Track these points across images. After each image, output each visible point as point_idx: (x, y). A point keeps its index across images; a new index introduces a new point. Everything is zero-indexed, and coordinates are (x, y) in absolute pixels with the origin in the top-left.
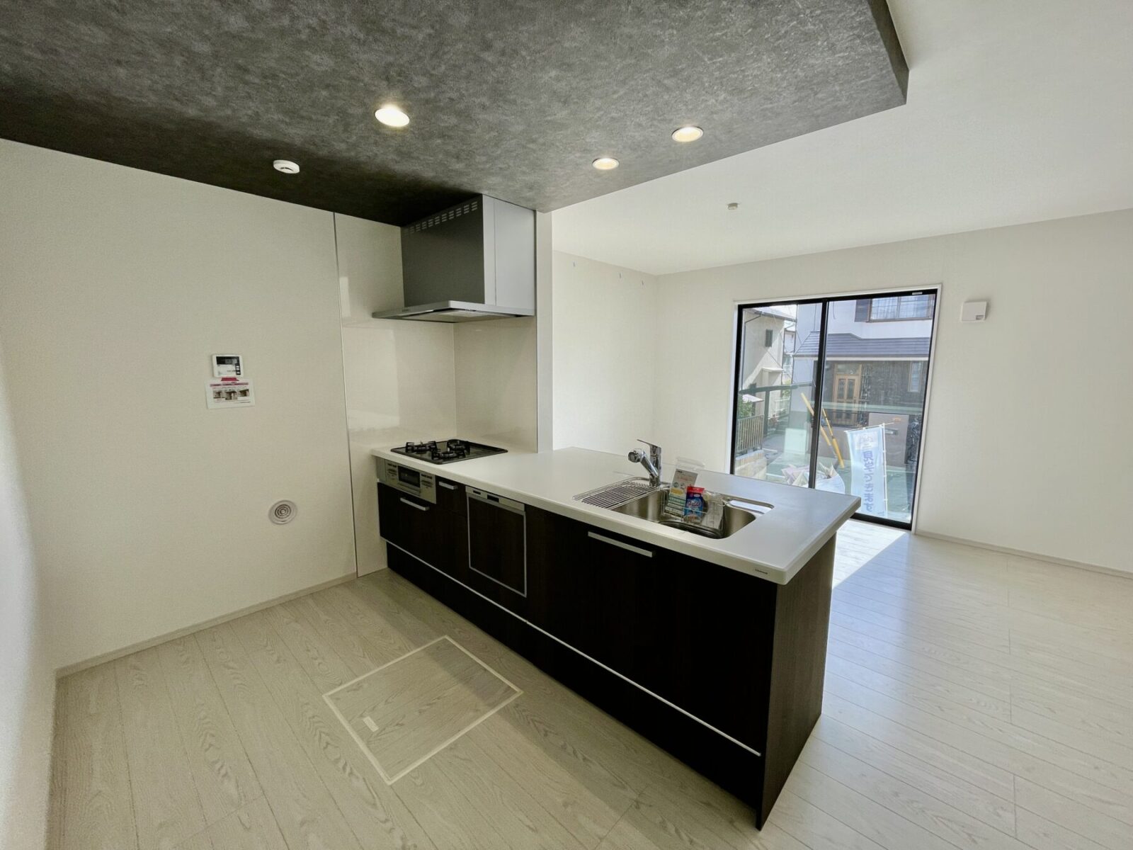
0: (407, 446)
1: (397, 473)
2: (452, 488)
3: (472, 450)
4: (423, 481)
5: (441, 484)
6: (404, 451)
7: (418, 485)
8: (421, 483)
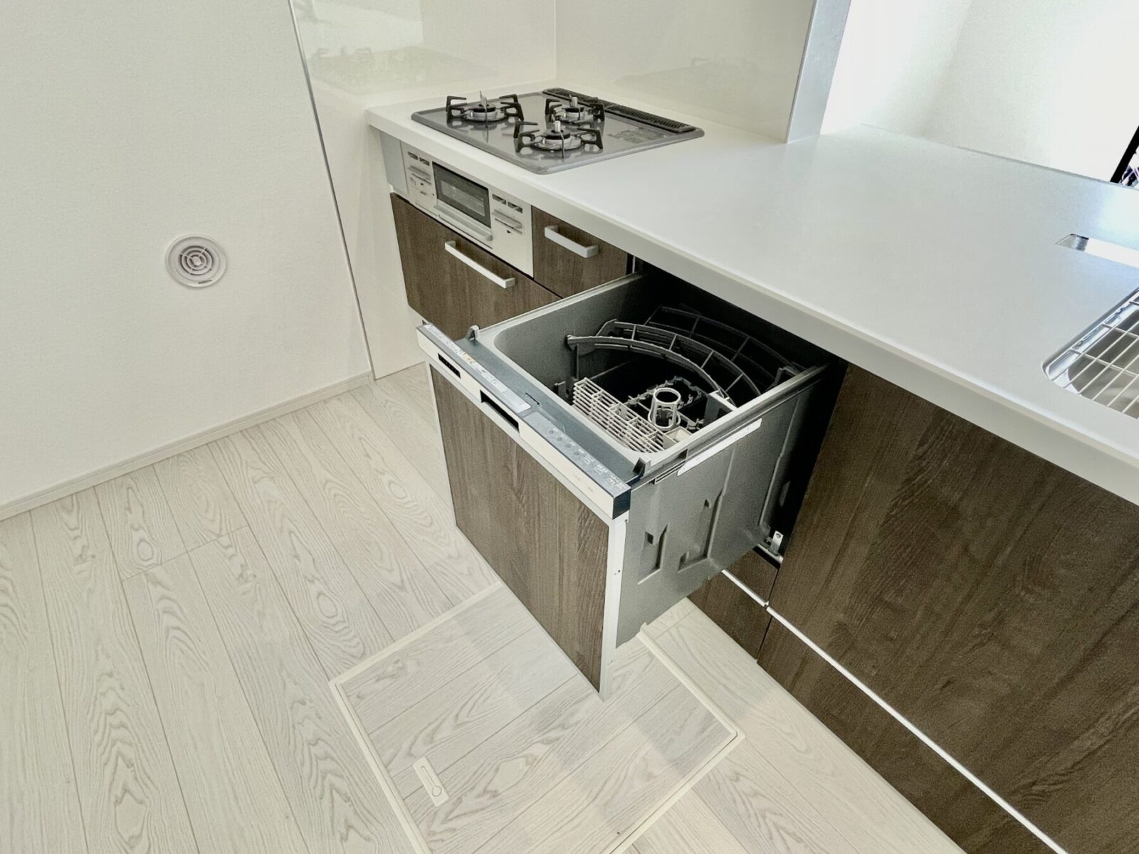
0: (450, 108)
1: (433, 181)
2: (582, 251)
3: (611, 125)
4: (497, 212)
5: (550, 234)
6: (442, 120)
7: (486, 221)
8: (492, 218)
